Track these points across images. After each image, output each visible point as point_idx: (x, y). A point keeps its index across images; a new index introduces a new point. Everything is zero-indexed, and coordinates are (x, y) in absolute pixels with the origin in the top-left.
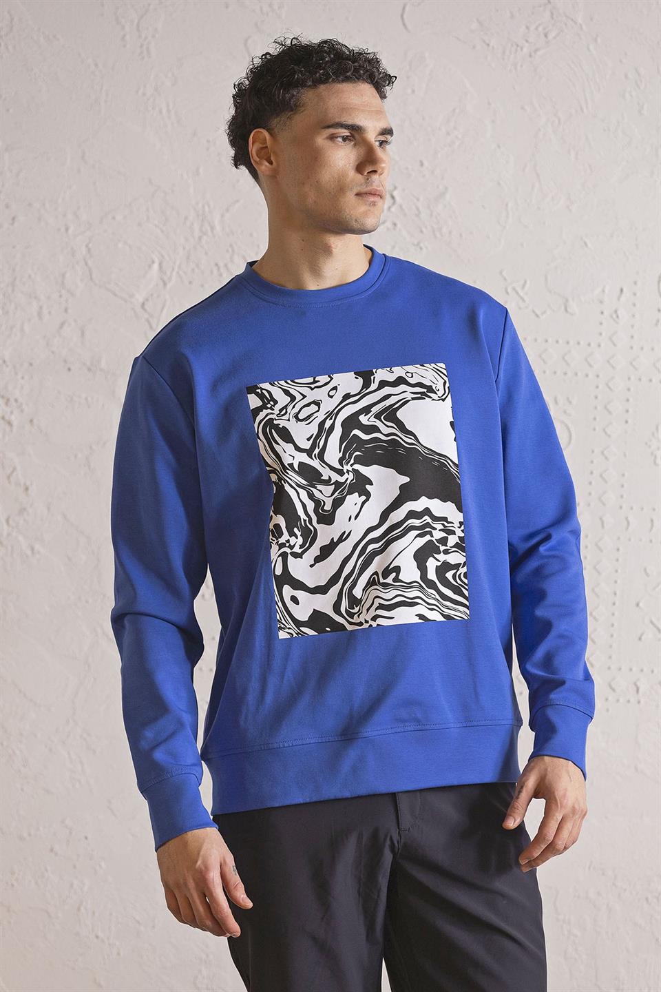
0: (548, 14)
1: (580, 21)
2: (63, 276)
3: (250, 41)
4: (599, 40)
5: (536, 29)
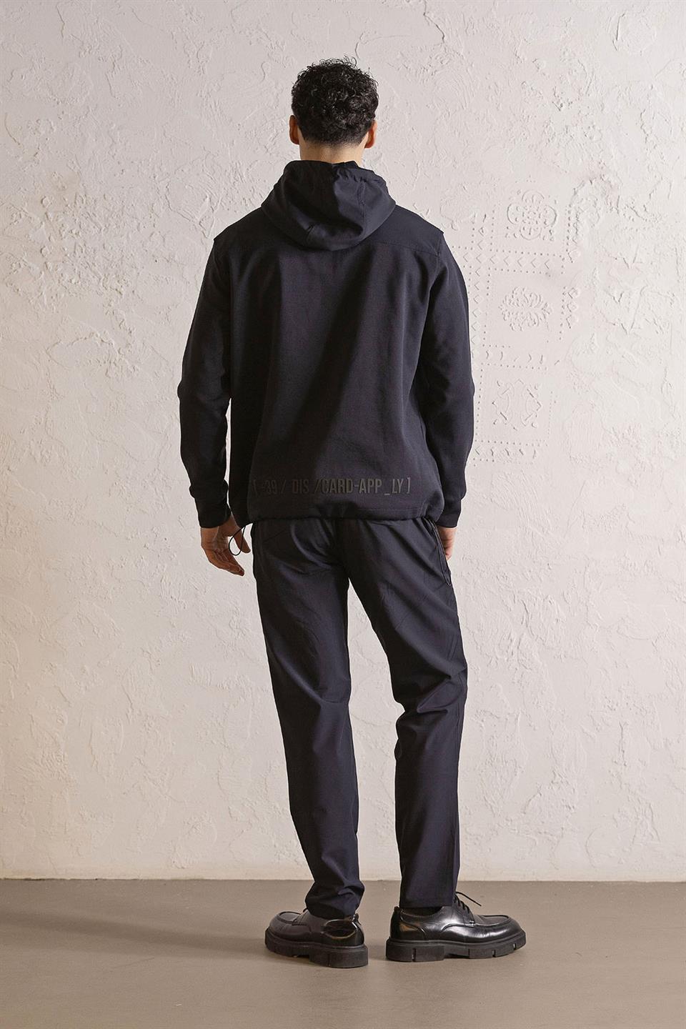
2: (152, 205)
3: (264, 64)
4: (473, 65)
5: (436, 58)
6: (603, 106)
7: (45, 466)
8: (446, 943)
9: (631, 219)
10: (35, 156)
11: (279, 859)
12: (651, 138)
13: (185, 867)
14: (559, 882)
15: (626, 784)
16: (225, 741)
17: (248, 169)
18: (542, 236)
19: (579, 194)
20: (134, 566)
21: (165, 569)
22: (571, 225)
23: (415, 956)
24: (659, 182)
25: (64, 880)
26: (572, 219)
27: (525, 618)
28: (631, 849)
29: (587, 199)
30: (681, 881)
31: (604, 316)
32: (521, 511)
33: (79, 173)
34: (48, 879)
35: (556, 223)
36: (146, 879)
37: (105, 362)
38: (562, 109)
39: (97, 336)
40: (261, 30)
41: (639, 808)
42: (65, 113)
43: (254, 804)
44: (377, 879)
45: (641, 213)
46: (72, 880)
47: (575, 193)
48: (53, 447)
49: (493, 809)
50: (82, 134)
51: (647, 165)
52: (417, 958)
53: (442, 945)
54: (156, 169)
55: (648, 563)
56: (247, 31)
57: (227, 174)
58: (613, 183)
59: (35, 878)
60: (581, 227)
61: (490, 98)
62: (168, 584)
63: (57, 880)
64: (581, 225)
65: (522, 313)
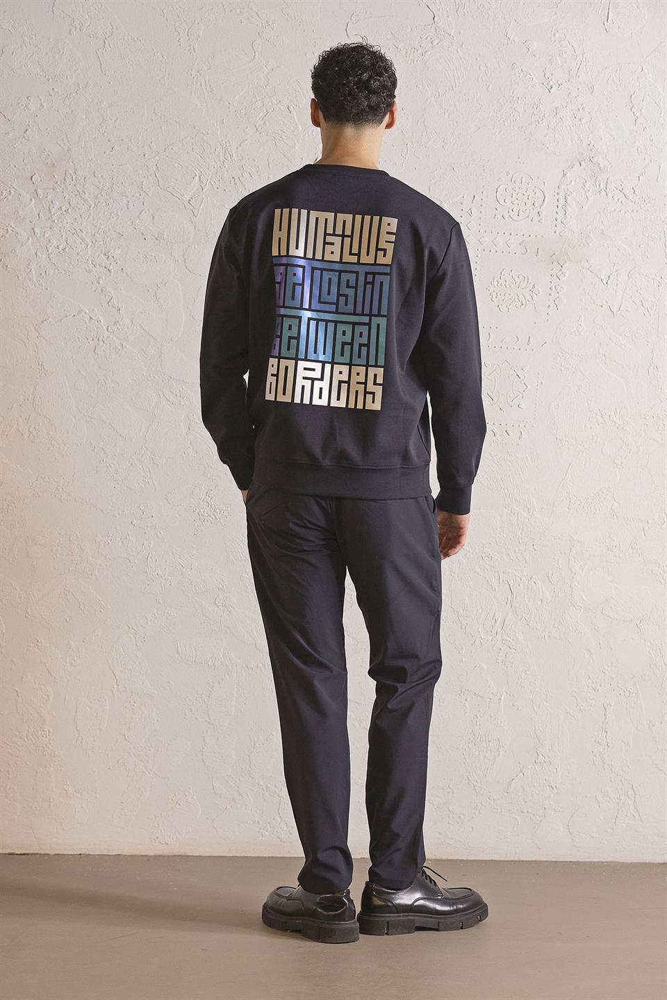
0: (433, 30)
1: (452, 34)
2: (142, 182)
3: (255, 43)
4: (464, 46)
5: (426, 39)
6: (592, 88)
7: (32, 442)
8: (418, 916)
9: (620, 201)
10: (24, 132)
11: (262, 836)
12: (640, 120)
13: (169, 843)
14: (541, 861)
15: (609, 765)
16: (209, 718)
17: (237, 148)
18: (530, 218)
19: (568, 176)
20: (120, 543)
21: (151, 546)
22: (560, 206)
23: (388, 929)
24: (648, 164)
25: (48, 854)
26: (561, 201)
27: (509, 597)
28: (613, 829)
29: (575, 181)
30: (662, 862)
31: (591, 298)
32: (506, 491)
33: (69, 150)
34: (32, 854)
35: (545, 204)
36: (130, 854)
37: (93, 340)
38: (552, 91)
39: (85, 313)
40: (251, 9)
41: (621, 789)
42: (55, 90)
43: (237, 780)
44: (359, 857)
45: (630, 196)
46: (55, 854)
47: (564, 175)
48: (41, 424)
49: (476, 788)
50: (72, 111)
51: (636, 147)
52: (390, 931)
53: (413, 918)
54: (146, 147)
55: (633, 544)
56: (238, 11)
57: (217, 153)
58: (602, 166)
59: (19, 853)
60: (570, 209)
61: (480, 79)
62: (154, 561)
63: (41, 854)
64: (570, 207)
65: (510, 295)
